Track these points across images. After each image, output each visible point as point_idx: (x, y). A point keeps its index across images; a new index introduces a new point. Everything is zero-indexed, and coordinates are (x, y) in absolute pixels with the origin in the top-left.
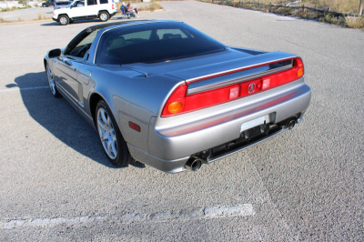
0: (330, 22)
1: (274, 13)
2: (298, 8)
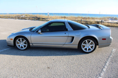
0: (43, 21)
1: (19, 19)
2: (26, 17)
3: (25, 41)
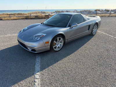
3: (62, 39)
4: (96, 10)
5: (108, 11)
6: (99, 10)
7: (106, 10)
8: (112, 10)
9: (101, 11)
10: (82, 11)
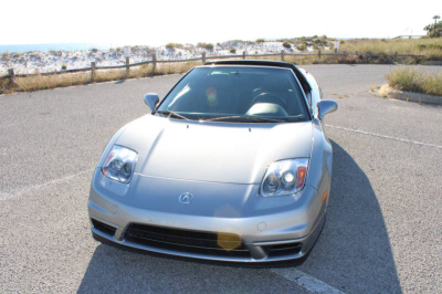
4: (170, 47)
5: (210, 47)
6: (179, 46)
7: (200, 45)
8: (218, 44)
9: (186, 49)
10: (118, 50)
